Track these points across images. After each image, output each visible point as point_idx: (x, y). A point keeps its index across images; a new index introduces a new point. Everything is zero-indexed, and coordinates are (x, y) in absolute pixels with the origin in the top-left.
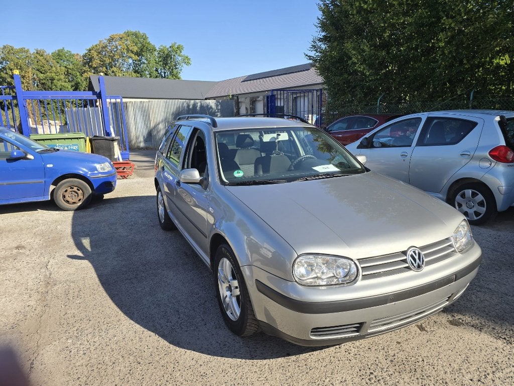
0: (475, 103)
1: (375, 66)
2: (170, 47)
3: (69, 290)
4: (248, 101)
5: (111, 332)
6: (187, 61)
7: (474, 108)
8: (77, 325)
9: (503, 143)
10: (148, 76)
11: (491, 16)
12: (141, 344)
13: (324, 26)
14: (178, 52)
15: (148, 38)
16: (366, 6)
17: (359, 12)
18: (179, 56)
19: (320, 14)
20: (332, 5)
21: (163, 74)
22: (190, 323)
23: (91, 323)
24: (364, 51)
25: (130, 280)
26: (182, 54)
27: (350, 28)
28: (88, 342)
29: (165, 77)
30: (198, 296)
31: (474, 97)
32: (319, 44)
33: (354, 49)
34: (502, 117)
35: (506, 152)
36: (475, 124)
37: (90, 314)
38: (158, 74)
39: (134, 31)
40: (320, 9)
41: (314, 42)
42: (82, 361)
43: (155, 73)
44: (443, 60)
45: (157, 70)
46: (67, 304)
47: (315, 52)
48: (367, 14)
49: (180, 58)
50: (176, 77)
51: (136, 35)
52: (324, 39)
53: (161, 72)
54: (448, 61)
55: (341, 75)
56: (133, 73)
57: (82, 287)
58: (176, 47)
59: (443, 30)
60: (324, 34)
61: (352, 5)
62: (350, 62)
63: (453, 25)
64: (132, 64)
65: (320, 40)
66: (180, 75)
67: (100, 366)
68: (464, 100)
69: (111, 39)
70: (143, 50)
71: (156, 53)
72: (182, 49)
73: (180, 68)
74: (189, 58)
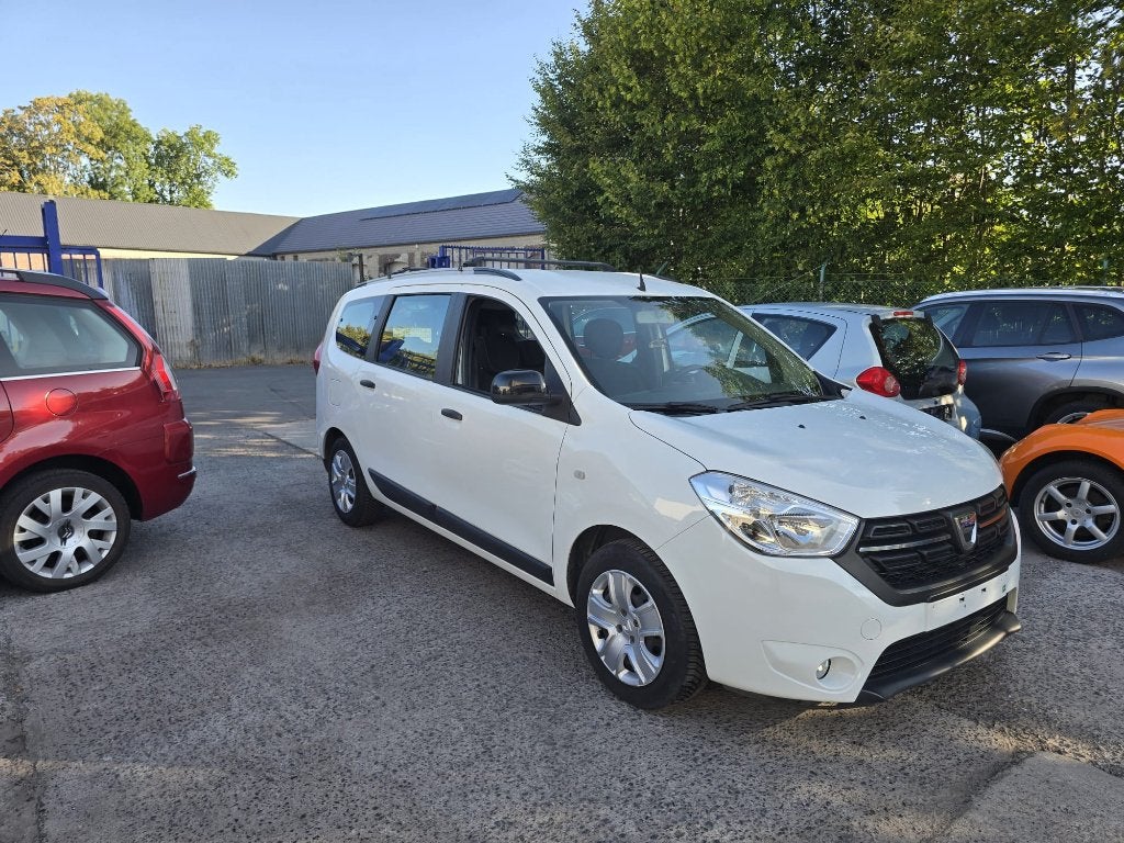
0: (829, 288)
1: (649, 210)
2: (186, 134)
3: (67, 667)
4: (374, 262)
5: (192, 735)
6: (227, 168)
7: (828, 298)
8: (114, 730)
9: (878, 363)
10: (129, 197)
11: (851, 134)
12: (263, 749)
13: (545, 124)
14: (207, 146)
15: (130, 110)
16: (629, 97)
17: (615, 105)
18: (209, 155)
19: (536, 99)
20: (560, 83)
21: (166, 193)
22: (353, 704)
23: (142, 722)
24: (628, 181)
25: (199, 639)
26: (217, 150)
27: (599, 135)
28: (149, 756)
29: (171, 201)
30: (355, 658)
31: (827, 278)
32: (536, 158)
33: (608, 174)
34: (875, 318)
35: (884, 379)
36: (831, 329)
37: (135, 708)
38: (156, 193)
39: (94, 94)
40: (538, 89)
41: (525, 152)
42: (148, 789)
43: (146, 192)
44: (772, 207)
45: (151, 185)
46: (73, 693)
47: (529, 173)
48: (631, 110)
49: (210, 161)
50: (198, 201)
51: (100, 101)
52: (548, 149)
53: (162, 190)
54: (779, 210)
55: (583, 222)
56: (90, 190)
57: (95, 660)
58: (201, 135)
59: (771, 152)
60: (545, 138)
61: (601, 91)
62: (600, 200)
63: (786, 146)
64: (89, 167)
65: (538, 151)
66: (210, 198)
67: (190, 794)
68: (809, 281)
69: (36, 108)
70: (117, 135)
72: (216, 141)
73: (210, 184)
74: (232, 160)
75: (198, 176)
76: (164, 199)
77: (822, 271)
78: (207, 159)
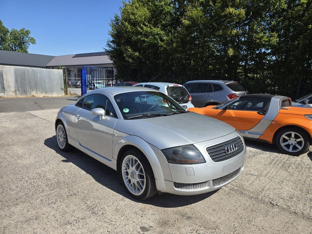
2: (20, 31)
4: (76, 70)
6: (33, 41)
14: (26, 34)
15: (2, 23)
21: (13, 48)
26: (30, 36)
29: (15, 50)
32: (111, 44)
38: (10, 48)
45: (9, 45)
49: (27, 39)
50: (26, 52)
52: (114, 42)
53: (12, 47)
58: (25, 31)
65: (111, 42)
66: (27, 50)
71: (9, 34)
72: (30, 33)
73: (27, 45)
74: (34, 39)
75: (24, 43)
76: (13, 49)
77: (174, 75)
78: (26, 38)
